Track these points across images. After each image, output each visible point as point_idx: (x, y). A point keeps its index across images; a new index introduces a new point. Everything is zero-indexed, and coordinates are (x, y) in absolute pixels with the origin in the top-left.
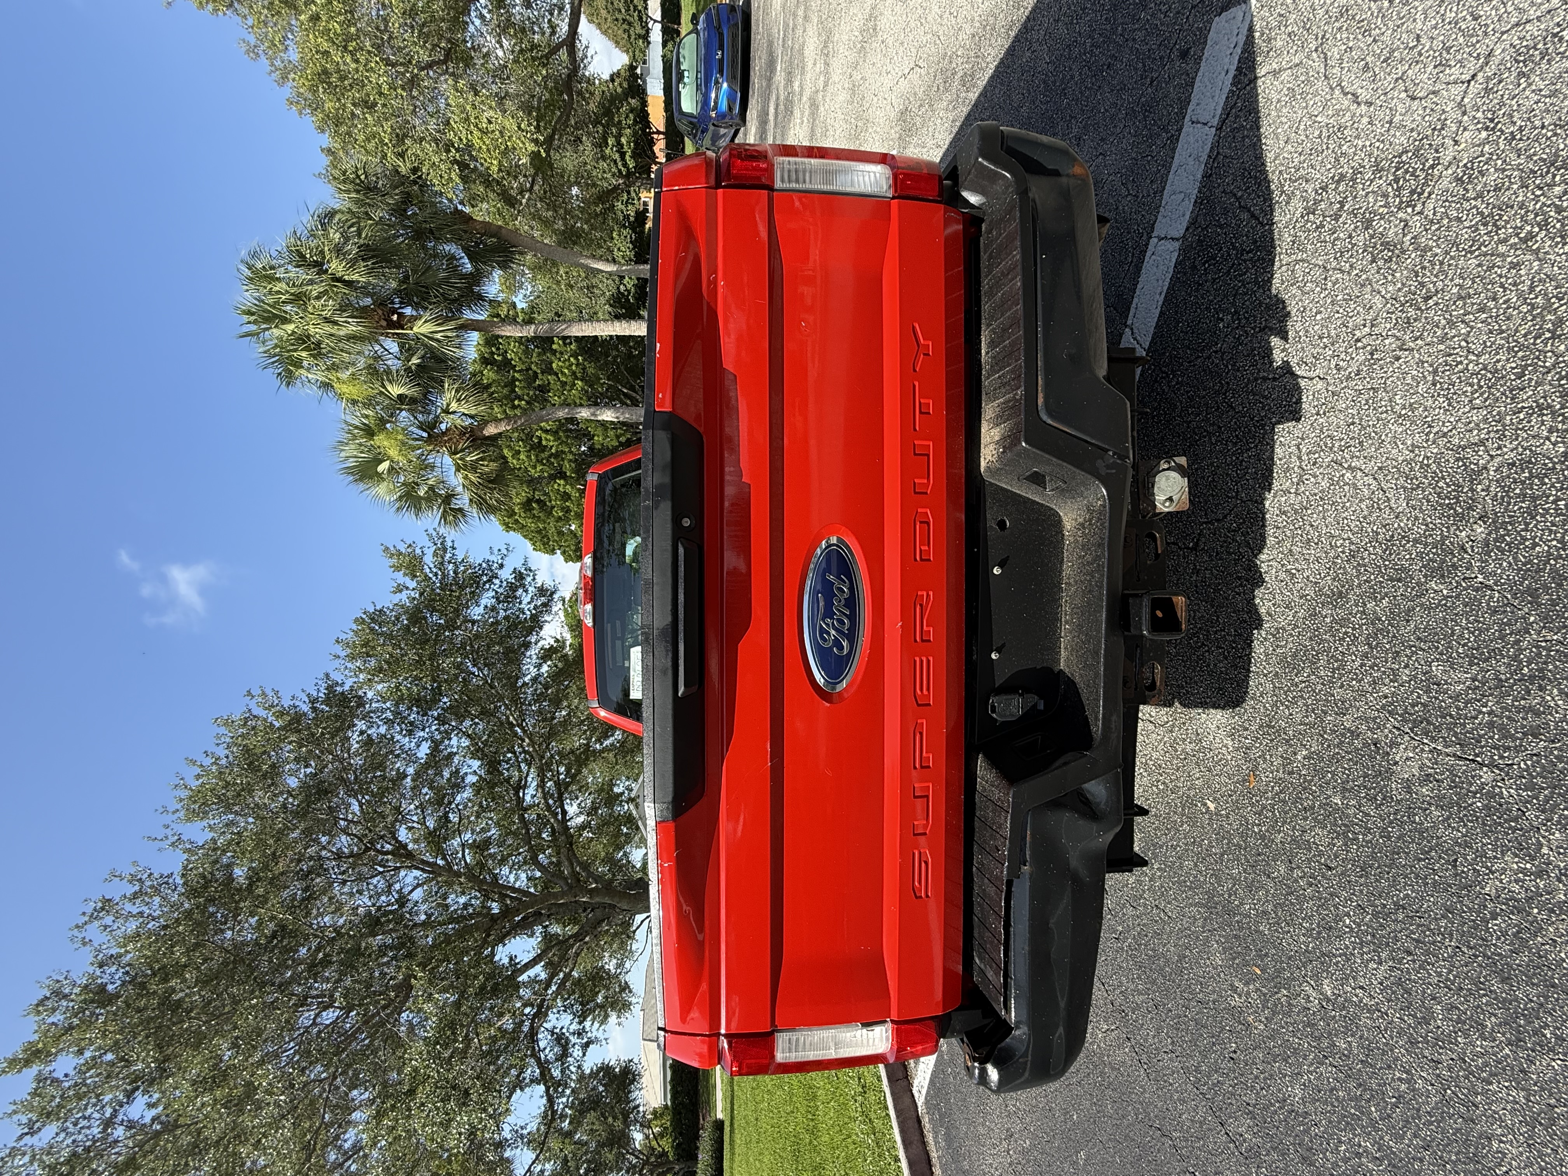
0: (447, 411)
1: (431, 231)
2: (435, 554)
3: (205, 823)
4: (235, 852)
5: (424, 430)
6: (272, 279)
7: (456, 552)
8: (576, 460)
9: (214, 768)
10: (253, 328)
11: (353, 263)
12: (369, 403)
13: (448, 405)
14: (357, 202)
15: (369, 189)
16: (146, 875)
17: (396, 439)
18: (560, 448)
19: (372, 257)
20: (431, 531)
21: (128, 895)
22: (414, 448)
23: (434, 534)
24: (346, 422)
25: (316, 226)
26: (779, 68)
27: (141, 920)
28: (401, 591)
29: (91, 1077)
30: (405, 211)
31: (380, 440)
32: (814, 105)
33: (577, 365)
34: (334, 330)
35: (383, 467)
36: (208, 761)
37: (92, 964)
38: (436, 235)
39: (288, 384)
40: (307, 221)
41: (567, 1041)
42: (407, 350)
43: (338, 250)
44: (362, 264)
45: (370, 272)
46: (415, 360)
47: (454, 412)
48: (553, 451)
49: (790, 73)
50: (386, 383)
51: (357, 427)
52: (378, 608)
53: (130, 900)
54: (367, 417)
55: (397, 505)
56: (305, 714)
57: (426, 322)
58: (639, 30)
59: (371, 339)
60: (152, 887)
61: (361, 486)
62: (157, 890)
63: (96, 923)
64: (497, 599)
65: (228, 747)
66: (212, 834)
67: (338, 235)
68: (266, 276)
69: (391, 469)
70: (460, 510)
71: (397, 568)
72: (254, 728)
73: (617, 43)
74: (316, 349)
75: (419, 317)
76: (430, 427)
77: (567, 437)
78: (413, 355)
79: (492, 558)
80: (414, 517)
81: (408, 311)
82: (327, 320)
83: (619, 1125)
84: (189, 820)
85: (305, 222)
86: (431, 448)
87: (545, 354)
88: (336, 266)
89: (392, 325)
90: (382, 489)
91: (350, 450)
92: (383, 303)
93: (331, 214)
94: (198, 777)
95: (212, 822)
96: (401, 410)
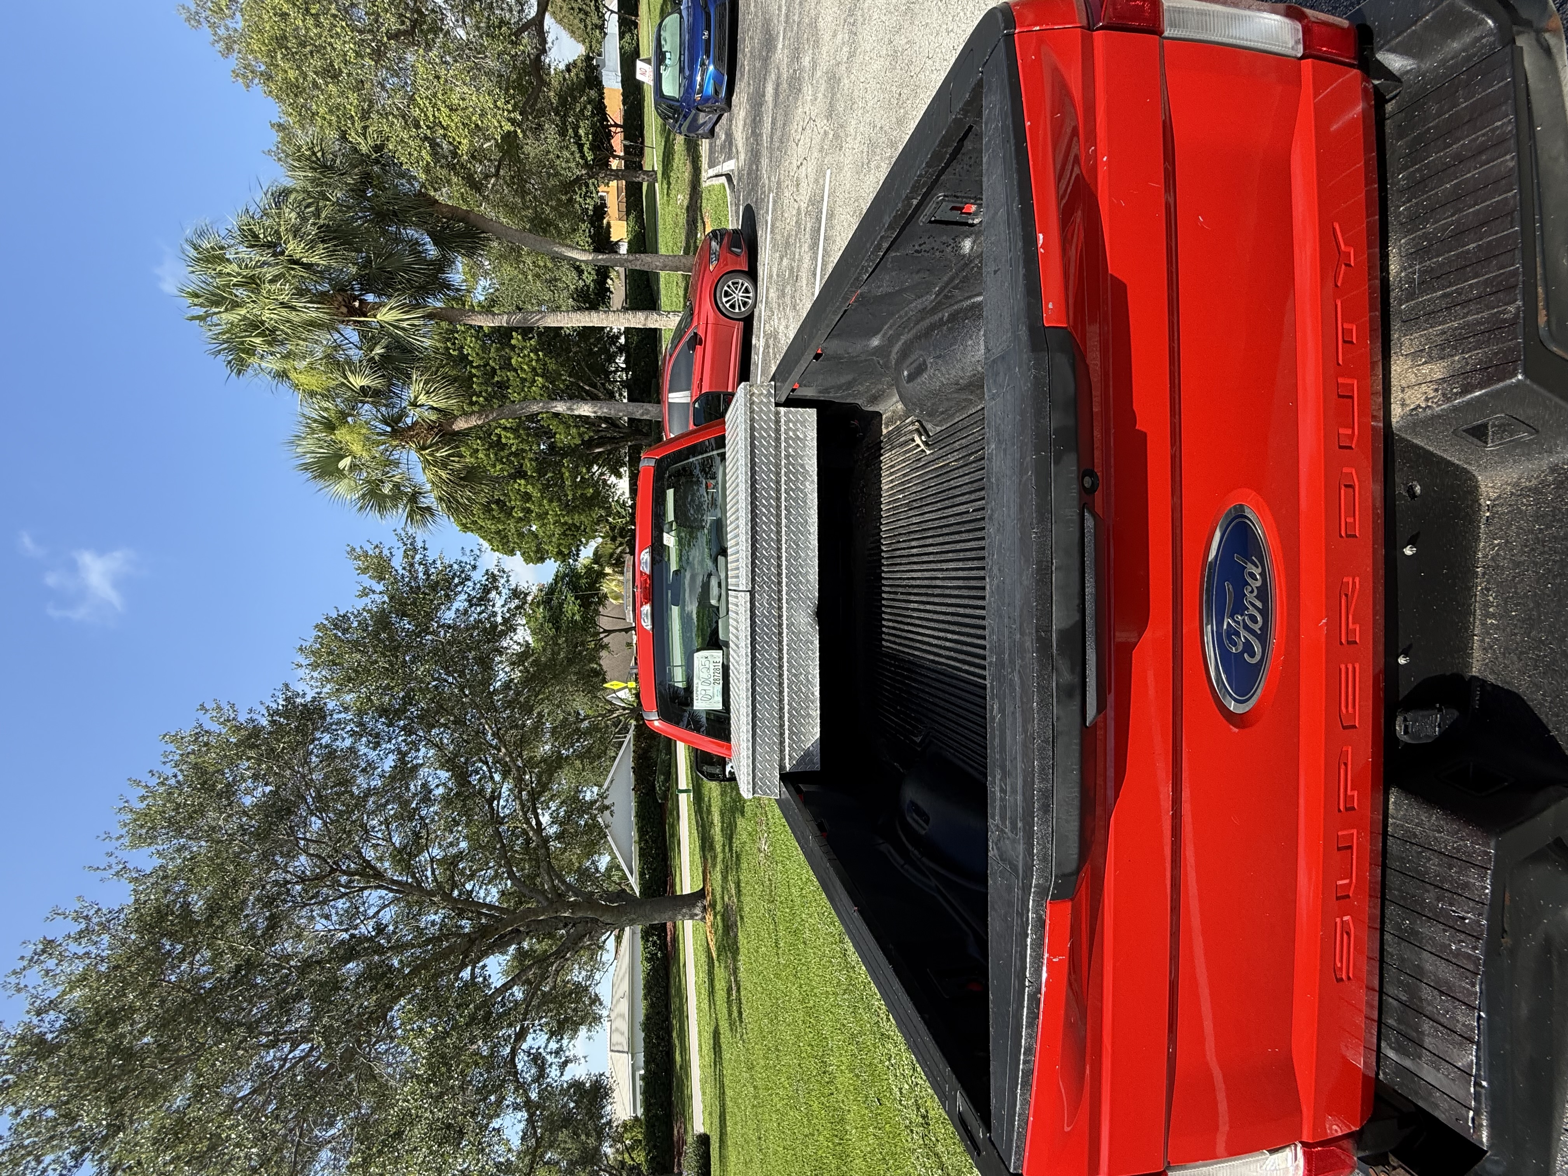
0: (414, 404)
1: (395, 213)
2: (406, 556)
3: (153, 849)
4: (189, 879)
5: (388, 425)
6: (223, 260)
7: (428, 553)
8: (537, 459)
9: (161, 789)
10: (201, 311)
11: (312, 246)
12: (328, 395)
13: (416, 398)
14: (312, 180)
15: (326, 167)
16: (92, 912)
17: (359, 434)
18: (521, 446)
19: (334, 238)
20: (399, 531)
21: (72, 934)
22: (379, 443)
23: (403, 534)
24: (304, 415)
25: (270, 205)
26: (780, 46)
27: (88, 961)
28: (367, 595)
29: (29, 1136)
30: (364, 191)
31: (342, 435)
32: (833, 80)
33: (538, 360)
34: (293, 316)
35: (345, 463)
36: (153, 782)
37: (28, 1012)
38: (399, 217)
39: (239, 372)
40: (260, 199)
41: (544, 1060)
42: (369, 339)
43: (296, 232)
44: (321, 246)
45: (331, 254)
46: (379, 350)
47: (422, 405)
48: (513, 449)
49: (797, 49)
50: (349, 374)
51: (315, 421)
52: (341, 613)
53: (76, 940)
54: (326, 409)
55: (359, 505)
56: (264, 727)
57: (391, 309)
58: (596, 20)
59: (329, 327)
60: (100, 924)
61: (321, 483)
62: (104, 927)
63: (36, 968)
64: (470, 601)
65: (176, 765)
66: (161, 861)
67: (293, 215)
68: (214, 257)
69: (353, 467)
70: (428, 509)
71: (364, 571)
72: (206, 744)
73: (573, 32)
74: (271, 336)
75: (382, 305)
76: (394, 421)
77: (528, 435)
78: (376, 344)
79: (464, 559)
80: (378, 515)
81: (370, 298)
82: (283, 305)
83: (592, 1142)
84: (134, 846)
85: (258, 200)
86: (394, 443)
87: (503, 349)
88: (294, 247)
89: (352, 312)
90: (342, 488)
91: (309, 444)
92: (341, 288)
93: (286, 193)
94: (143, 798)
95: (160, 848)
96: (364, 403)
